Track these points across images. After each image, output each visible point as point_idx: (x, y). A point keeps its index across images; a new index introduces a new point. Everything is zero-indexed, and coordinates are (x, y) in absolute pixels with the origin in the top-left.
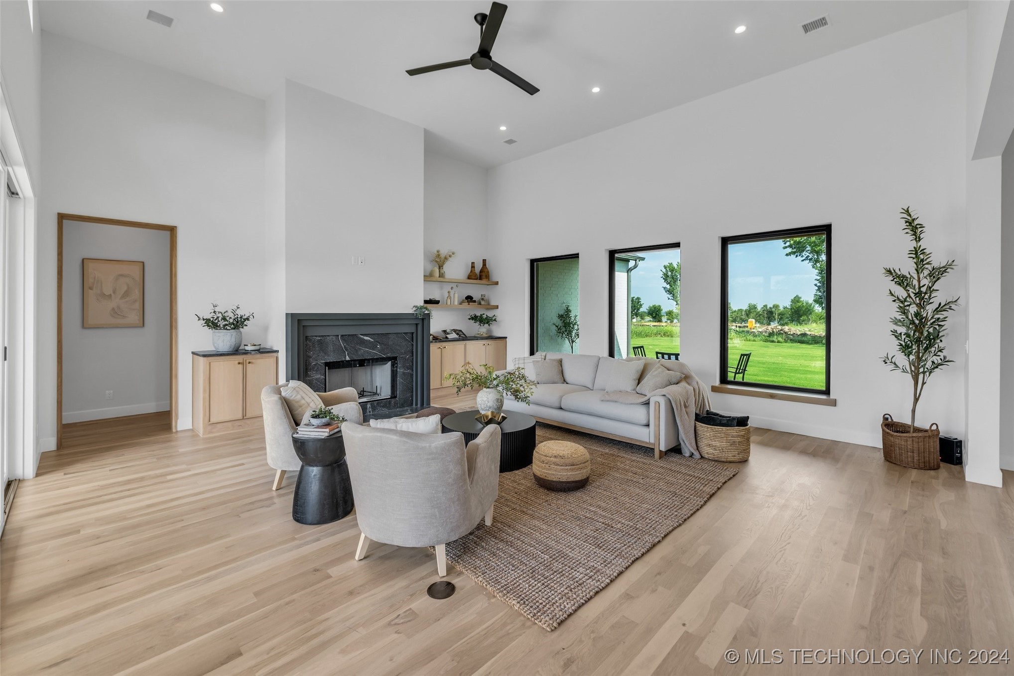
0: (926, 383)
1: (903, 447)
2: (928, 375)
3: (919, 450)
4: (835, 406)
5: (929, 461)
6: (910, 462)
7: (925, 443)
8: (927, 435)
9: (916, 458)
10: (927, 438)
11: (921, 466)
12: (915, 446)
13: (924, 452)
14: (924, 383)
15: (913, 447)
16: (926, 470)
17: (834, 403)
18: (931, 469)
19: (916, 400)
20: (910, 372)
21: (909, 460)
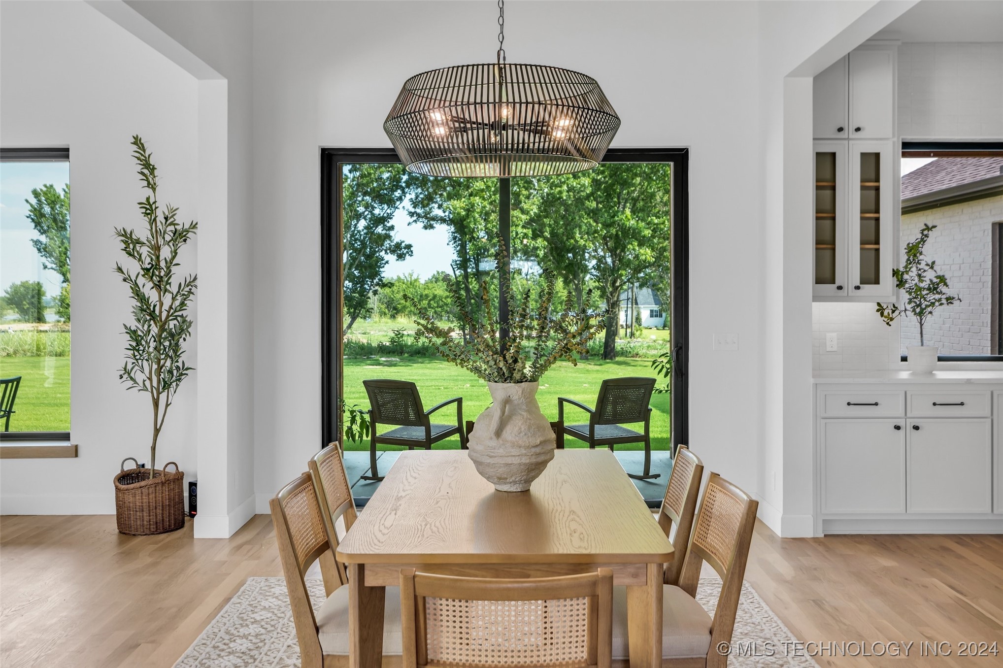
0: (171, 403)
1: (131, 505)
2: (173, 392)
3: (149, 506)
4: (76, 456)
5: (163, 520)
6: (139, 527)
7: (157, 494)
8: (159, 481)
9: (146, 519)
10: (160, 485)
11: (152, 530)
12: (144, 501)
13: (156, 508)
14: (167, 405)
15: (142, 503)
16: (159, 534)
17: (75, 452)
18: (165, 531)
19: (157, 431)
20: (150, 390)
21: (139, 523)
